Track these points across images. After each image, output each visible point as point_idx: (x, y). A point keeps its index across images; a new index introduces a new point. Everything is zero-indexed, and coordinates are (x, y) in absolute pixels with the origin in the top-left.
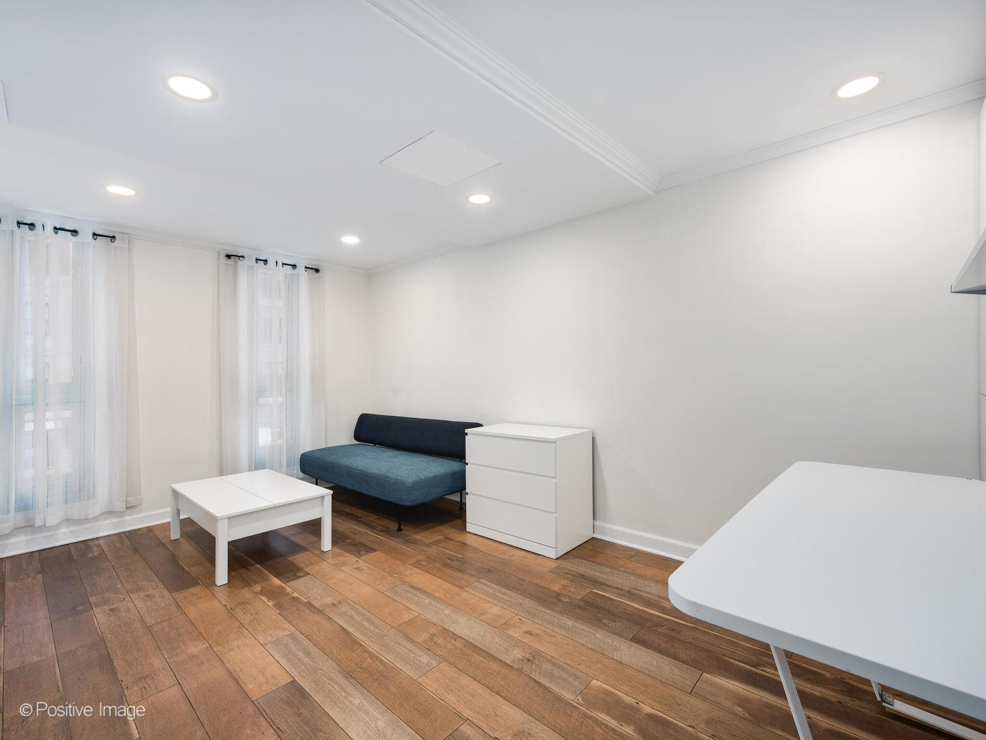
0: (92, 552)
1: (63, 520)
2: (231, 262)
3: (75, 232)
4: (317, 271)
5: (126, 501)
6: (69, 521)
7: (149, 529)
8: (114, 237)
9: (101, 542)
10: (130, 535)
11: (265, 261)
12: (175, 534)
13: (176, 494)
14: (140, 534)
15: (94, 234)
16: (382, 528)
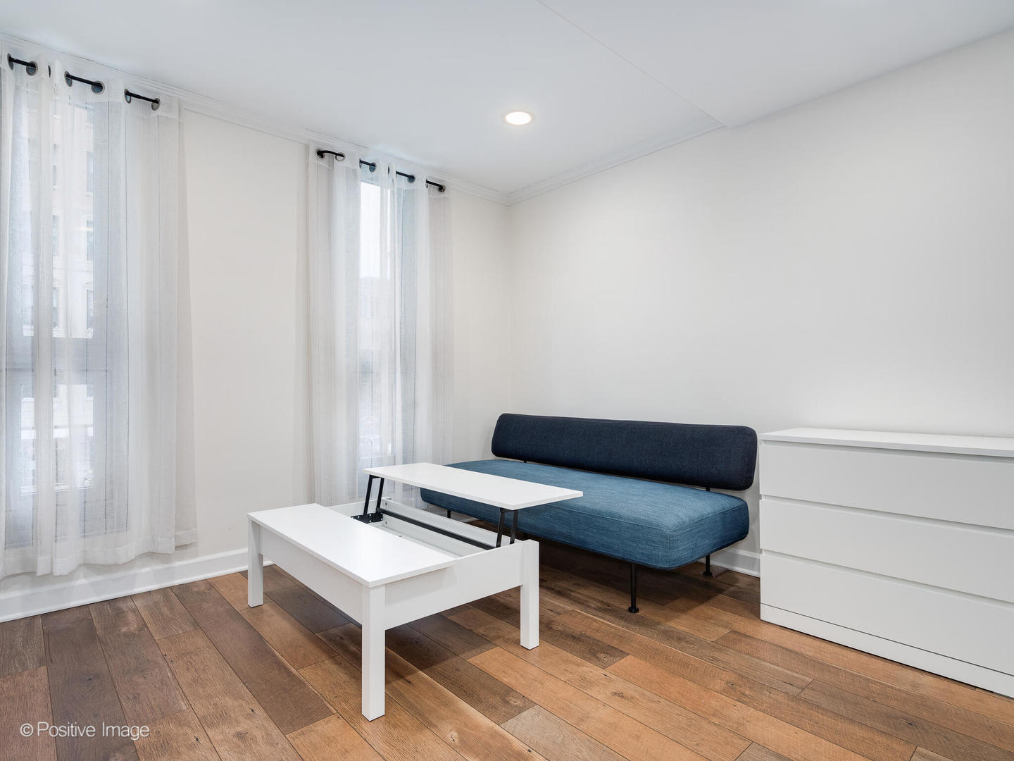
0: (127, 624)
1: (80, 566)
2: (323, 163)
3: (97, 87)
4: (441, 188)
5: (176, 536)
6: (90, 567)
7: (210, 584)
8: (156, 101)
9: (139, 603)
10: (183, 592)
11: (372, 166)
12: (255, 596)
13: (256, 526)
14: (197, 592)
15: (127, 93)
16: (599, 605)
